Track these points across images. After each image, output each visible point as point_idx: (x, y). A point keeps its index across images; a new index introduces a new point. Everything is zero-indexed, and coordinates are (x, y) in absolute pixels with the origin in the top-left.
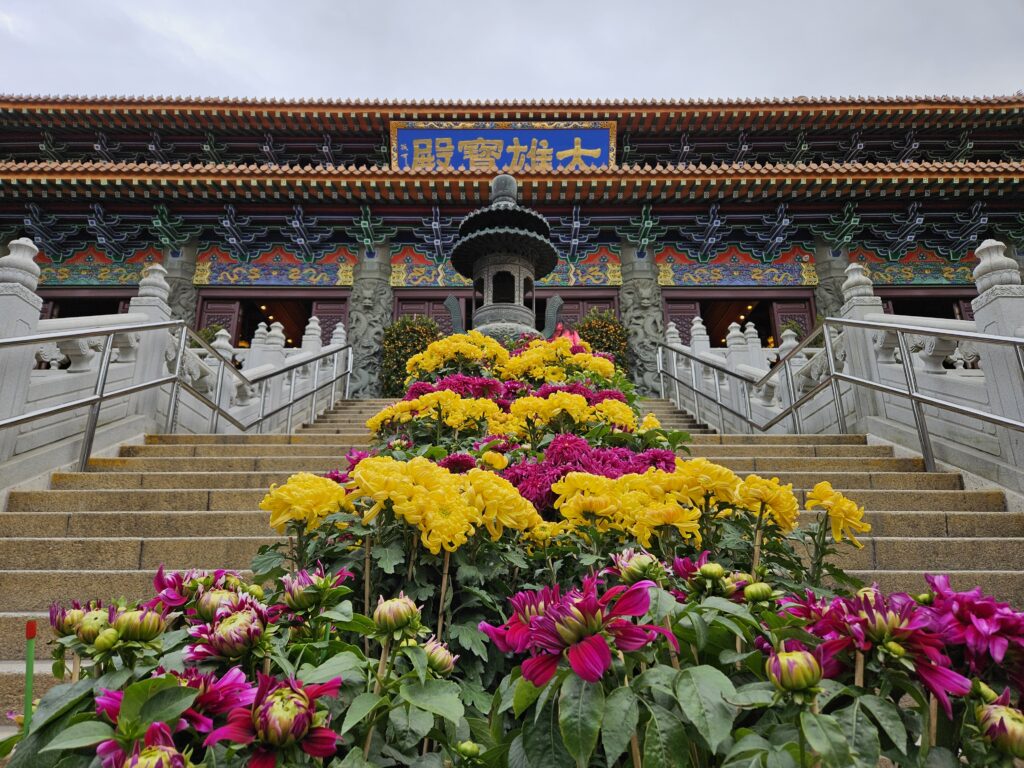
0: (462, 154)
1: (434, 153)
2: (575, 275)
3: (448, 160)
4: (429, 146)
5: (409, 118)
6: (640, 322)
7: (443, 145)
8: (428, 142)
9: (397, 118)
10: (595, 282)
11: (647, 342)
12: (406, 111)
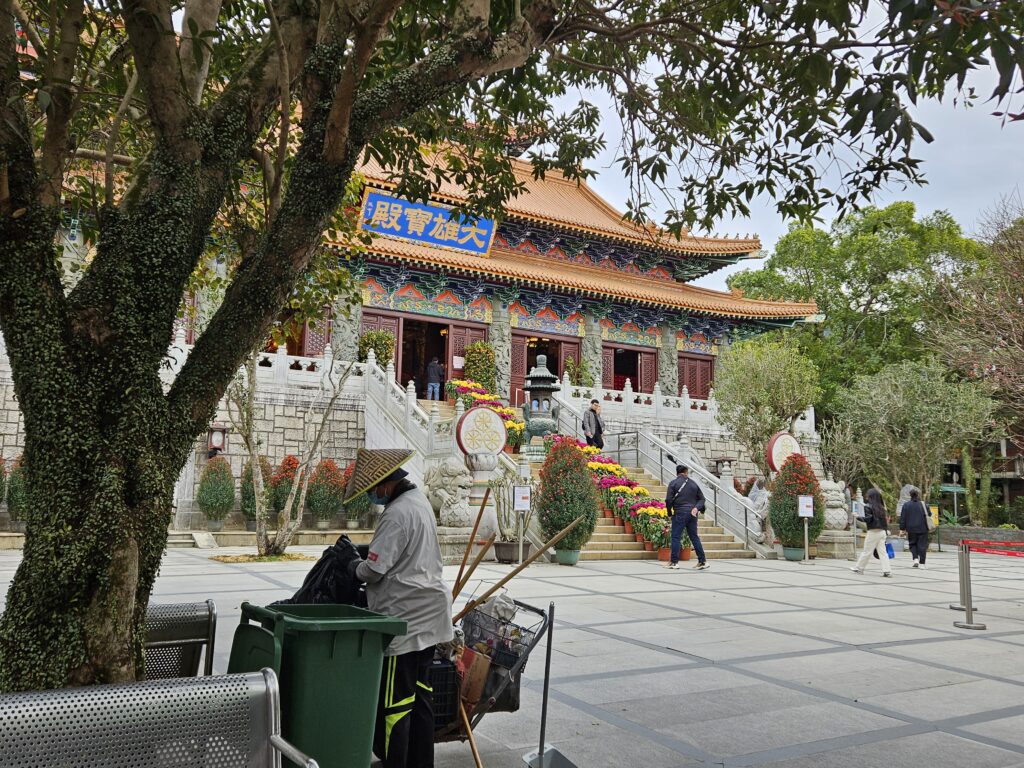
0: (406, 217)
1: (389, 212)
2: (468, 313)
3: (396, 218)
4: (387, 207)
5: (379, 187)
6: (501, 349)
7: (395, 208)
8: (387, 204)
9: (371, 185)
10: (478, 319)
11: (504, 362)
12: (378, 182)
